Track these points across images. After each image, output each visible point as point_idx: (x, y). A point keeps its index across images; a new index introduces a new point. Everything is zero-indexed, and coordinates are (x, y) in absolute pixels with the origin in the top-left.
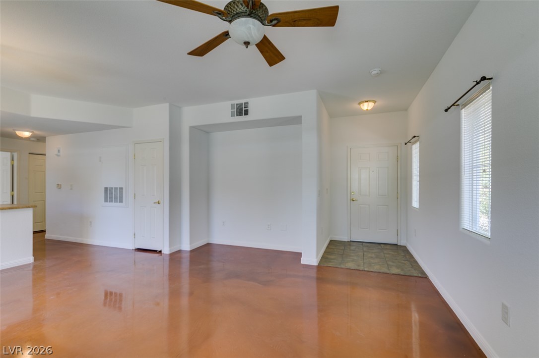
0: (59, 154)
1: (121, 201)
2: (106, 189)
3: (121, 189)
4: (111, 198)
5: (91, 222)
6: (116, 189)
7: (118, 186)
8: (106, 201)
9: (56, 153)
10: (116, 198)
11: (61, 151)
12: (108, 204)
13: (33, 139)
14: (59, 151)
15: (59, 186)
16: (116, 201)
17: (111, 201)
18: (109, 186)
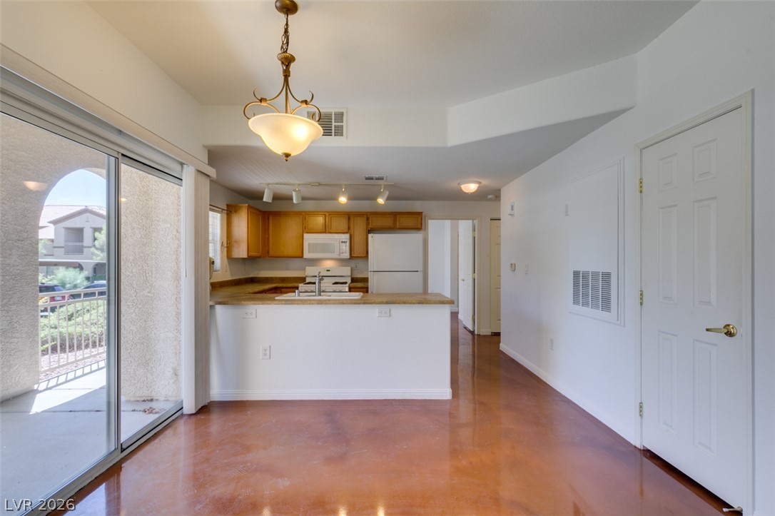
0: (512, 213)
1: (606, 306)
2: (576, 274)
3: (607, 276)
4: (585, 295)
5: (552, 341)
6: (595, 275)
7: (601, 269)
8: (576, 302)
9: (509, 211)
10: (595, 298)
11: (515, 208)
12: (579, 308)
13: (490, 197)
14: (512, 208)
15: (513, 267)
16: (595, 306)
17: (585, 304)
18: (582, 269)
